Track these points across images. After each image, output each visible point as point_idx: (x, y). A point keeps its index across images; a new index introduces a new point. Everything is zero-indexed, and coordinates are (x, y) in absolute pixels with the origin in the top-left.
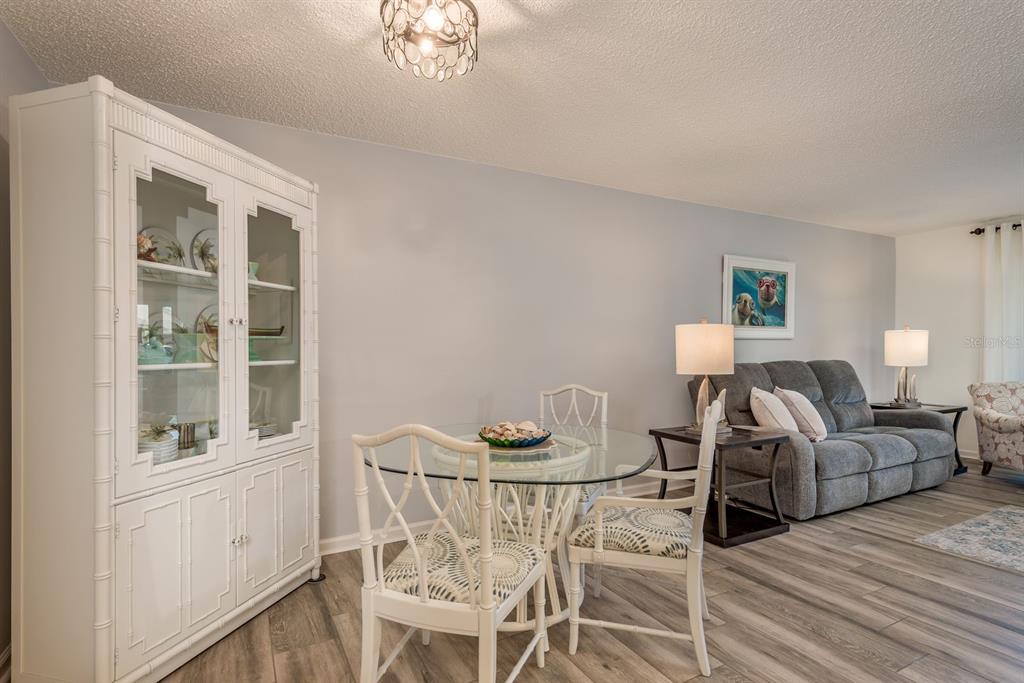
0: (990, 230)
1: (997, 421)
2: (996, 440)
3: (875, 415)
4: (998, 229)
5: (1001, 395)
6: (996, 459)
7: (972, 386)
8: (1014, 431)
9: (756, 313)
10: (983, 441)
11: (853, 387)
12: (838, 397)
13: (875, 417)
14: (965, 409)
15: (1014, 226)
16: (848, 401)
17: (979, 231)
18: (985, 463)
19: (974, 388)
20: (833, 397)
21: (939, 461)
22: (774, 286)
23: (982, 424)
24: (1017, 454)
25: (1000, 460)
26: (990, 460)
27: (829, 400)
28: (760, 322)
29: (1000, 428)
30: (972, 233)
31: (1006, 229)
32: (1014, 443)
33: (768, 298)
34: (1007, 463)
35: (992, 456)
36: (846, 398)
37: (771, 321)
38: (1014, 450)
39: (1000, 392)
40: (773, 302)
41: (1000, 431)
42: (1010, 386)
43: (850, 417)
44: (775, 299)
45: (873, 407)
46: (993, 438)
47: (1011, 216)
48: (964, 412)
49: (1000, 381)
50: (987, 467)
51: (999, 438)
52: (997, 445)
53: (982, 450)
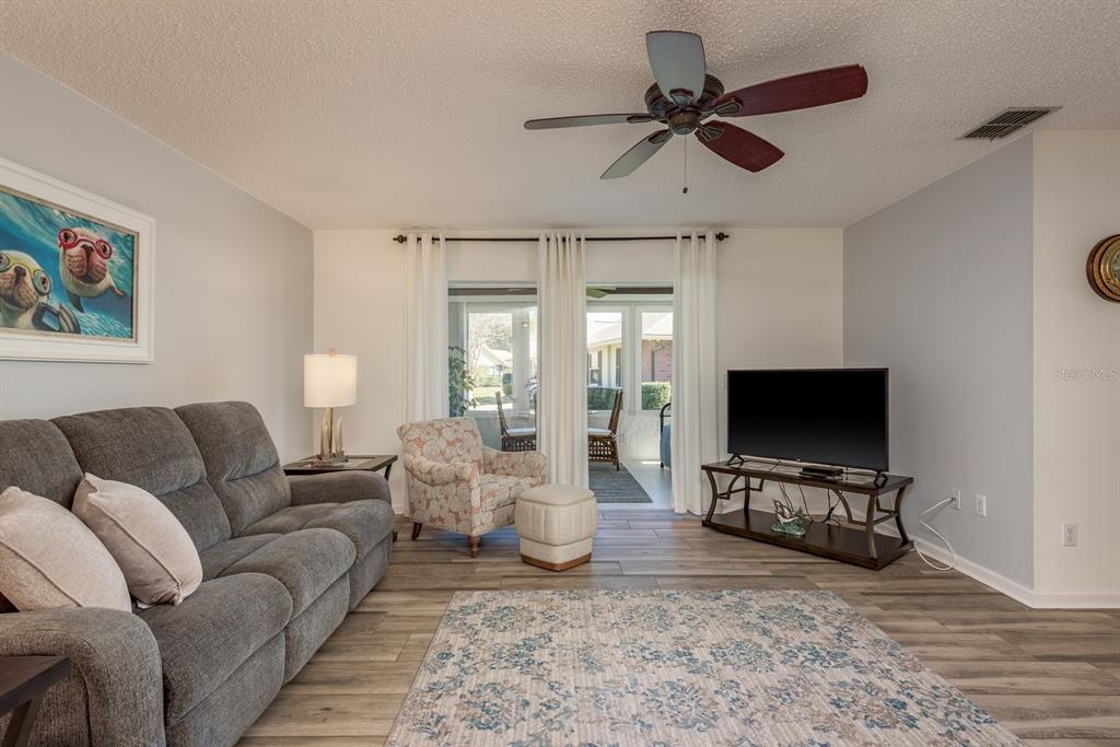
0: (412, 239)
1: (429, 472)
2: (429, 495)
3: (293, 486)
4: (419, 239)
5: (428, 437)
6: (427, 519)
7: (401, 428)
8: (448, 483)
9: (54, 302)
10: (414, 497)
11: (259, 447)
12: (235, 467)
13: (292, 490)
14: (395, 458)
15: (433, 239)
16: (250, 472)
17: (402, 239)
18: (416, 524)
19: (404, 431)
20: (224, 470)
21: (380, 548)
22: (105, 251)
23: (414, 475)
24: (450, 511)
25: (433, 520)
26: (422, 521)
27: (218, 476)
28: (67, 323)
29: (433, 481)
30: (395, 239)
31: (426, 243)
32: (446, 498)
33: (88, 274)
34: (438, 524)
35: (423, 516)
36: (248, 467)
37: (96, 323)
38: (446, 506)
39: (428, 434)
40: (102, 285)
41: (433, 483)
42: (437, 426)
43: (254, 499)
44: (108, 280)
45: (288, 472)
46: (425, 492)
47: (430, 228)
48: (394, 464)
49: (428, 419)
50: (417, 528)
51: (433, 492)
52: (428, 501)
53: (413, 509)
